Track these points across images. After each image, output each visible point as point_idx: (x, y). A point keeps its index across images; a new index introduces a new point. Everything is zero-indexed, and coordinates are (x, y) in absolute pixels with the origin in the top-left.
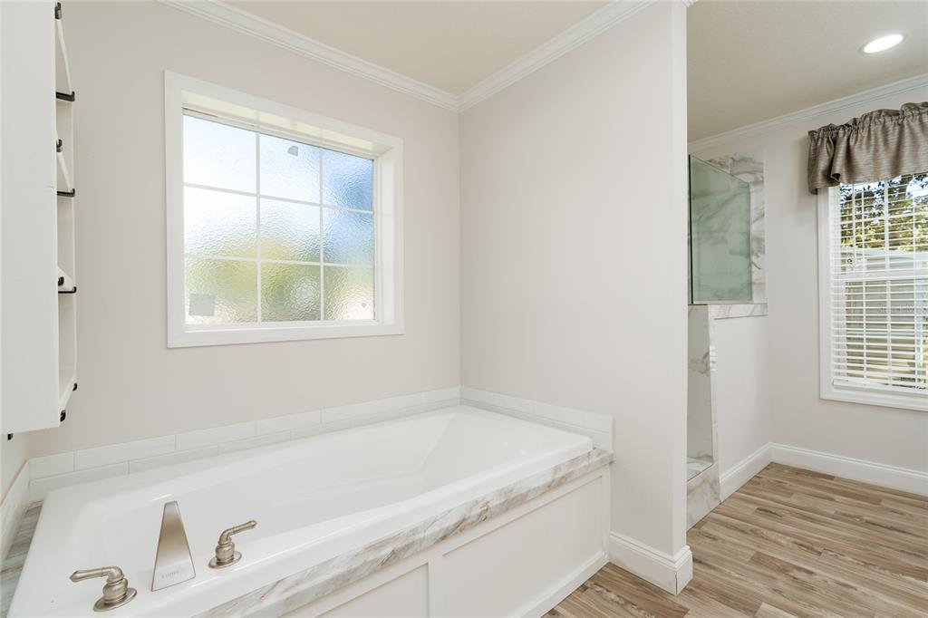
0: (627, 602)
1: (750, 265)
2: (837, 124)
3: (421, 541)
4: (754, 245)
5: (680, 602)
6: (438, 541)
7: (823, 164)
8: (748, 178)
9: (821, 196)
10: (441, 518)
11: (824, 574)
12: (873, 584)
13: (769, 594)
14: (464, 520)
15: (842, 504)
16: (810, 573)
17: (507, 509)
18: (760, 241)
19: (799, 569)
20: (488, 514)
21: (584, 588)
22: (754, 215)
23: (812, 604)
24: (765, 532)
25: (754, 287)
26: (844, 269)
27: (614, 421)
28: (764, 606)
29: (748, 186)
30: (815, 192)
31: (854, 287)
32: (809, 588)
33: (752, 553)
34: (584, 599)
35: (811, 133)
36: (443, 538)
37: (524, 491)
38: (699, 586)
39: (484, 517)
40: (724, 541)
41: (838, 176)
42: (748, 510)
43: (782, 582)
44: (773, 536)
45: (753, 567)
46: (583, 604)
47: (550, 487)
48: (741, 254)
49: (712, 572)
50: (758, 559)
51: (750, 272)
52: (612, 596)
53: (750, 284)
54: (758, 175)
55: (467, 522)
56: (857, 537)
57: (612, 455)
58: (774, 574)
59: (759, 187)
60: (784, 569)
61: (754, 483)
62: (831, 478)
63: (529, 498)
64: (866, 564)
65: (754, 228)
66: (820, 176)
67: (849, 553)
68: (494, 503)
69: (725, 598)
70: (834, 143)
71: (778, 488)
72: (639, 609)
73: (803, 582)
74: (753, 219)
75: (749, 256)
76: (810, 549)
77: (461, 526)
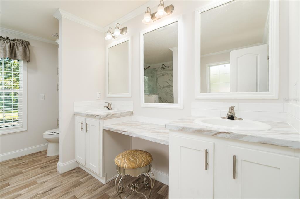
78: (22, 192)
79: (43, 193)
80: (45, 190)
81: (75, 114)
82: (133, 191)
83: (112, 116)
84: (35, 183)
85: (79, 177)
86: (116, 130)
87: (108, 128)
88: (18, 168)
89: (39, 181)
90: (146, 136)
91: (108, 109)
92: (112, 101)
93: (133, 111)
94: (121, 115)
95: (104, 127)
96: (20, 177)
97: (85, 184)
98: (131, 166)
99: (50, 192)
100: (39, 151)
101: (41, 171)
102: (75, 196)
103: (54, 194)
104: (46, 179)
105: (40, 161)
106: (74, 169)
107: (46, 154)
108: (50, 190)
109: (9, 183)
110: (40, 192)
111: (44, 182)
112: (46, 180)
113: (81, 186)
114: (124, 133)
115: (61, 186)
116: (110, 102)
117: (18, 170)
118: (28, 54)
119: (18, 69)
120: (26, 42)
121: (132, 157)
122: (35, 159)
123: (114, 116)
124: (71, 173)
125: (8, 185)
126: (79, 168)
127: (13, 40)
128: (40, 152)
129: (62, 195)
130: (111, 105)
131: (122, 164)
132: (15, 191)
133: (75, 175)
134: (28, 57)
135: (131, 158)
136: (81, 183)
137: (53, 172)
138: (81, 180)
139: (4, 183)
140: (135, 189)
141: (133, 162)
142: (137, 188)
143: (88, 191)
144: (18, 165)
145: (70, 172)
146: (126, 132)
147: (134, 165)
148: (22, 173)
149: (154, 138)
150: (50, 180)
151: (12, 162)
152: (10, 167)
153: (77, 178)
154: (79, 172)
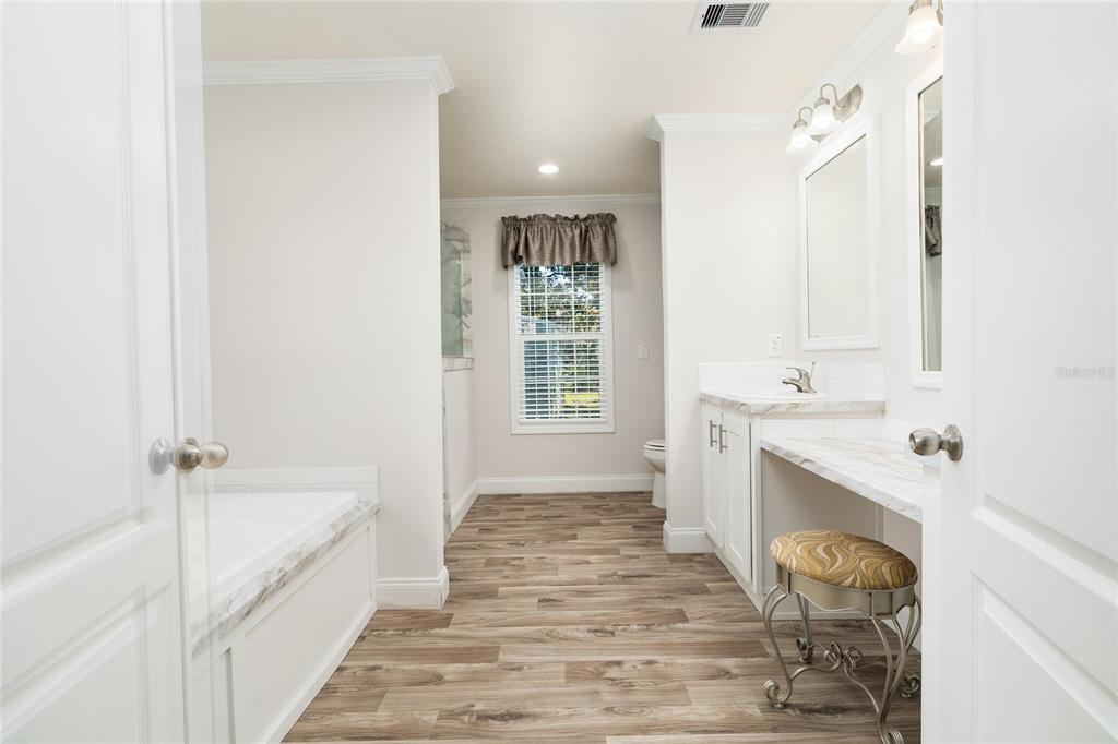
0: (405, 631)
1: (461, 323)
2: (520, 217)
3: (228, 620)
4: (463, 306)
5: (446, 612)
6: (243, 618)
7: (511, 246)
8: (459, 246)
9: (509, 272)
10: (236, 597)
11: (529, 556)
12: (554, 552)
13: (502, 581)
14: (265, 590)
15: (529, 511)
16: (521, 558)
17: (302, 570)
18: (468, 302)
19: (515, 559)
20: (285, 579)
21: (362, 638)
22: (462, 279)
23: (527, 576)
24: (489, 544)
25: (464, 343)
26: (523, 331)
27: (379, 471)
28: (501, 589)
29: (458, 253)
30: (506, 267)
31: (530, 345)
32: (523, 567)
33: (484, 560)
34: (365, 646)
35: (503, 218)
36: (247, 614)
37: (314, 550)
38: (456, 596)
39: (282, 583)
40: (464, 560)
41: (521, 258)
42: (473, 533)
43: (507, 571)
44: (495, 544)
45: (488, 569)
46: (368, 650)
47: (334, 542)
48: (454, 313)
49: (462, 583)
50: (489, 563)
51: (461, 330)
52: (391, 632)
53: (461, 340)
54: (466, 244)
55: (269, 591)
56: (541, 528)
57: (378, 504)
58: (501, 568)
59: (466, 255)
60: (506, 563)
61: (472, 513)
62: (519, 495)
63: (319, 555)
64: (549, 542)
65: (463, 291)
66: (510, 256)
67: (539, 539)
68: (289, 566)
69: (476, 596)
70: (518, 231)
71: (489, 511)
72: (417, 630)
73: (519, 566)
74: (462, 283)
75: (460, 315)
76: (518, 544)
77: (263, 597)
78: (592, 558)
79: (624, 577)
80: (629, 573)
81: (704, 399)
82: (835, 667)
83: (789, 409)
84: (615, 551)
85: (707, 577)
86: (788, 454)
87: (770, 445)
88: (596, 513)
89: (624, 551)
90: (862, 484)
91: (800, 390)
92: (814, 363)
93: (884, 403)
94: (828, 413)
95: (761, 442)
96: (595, 531)
97: (715, 597)
98: (807, 570)
99: (636, 579)
100: (640, 490)
101: (632, 532)
102: (683, 612)
103: (643, 587)
104: (636, 551)
105: (636, 511)
106: (701, 555)
107: (650, 501)
108: (637, 577)
109: (576, 535)
110: (620, 573)
111: (632, 557)
112: (637, 553)
113: (704, 597)
114: (806, 466)
115: (662, 579)
116: (807, 367)
117: (595, 517)
118: (611, 245)
119: (598, 285)
120: (608, 214)
121: (827, 550)
122: (628, 504)
123: (799, 410)
124: (691, 560)
125: (575, 537)
126: (713, 556)
127: (585, 220)
128: (641, 493)
129: (656, 595)
130: (809, 380)
131: (784, 555)
132: (582, 552)
133: (698, 567)
134: (613, 252)
135: (820, 550)
136: (706, 591)
137: (653, 544)
138: (708, 585)
139: (571, 532)
140: (845, 664)
141: (821, 562)
142: (849, 665)
143: (714, 615)
144: (598, 507)
145: (690, 558)
146: (812, 462)
147: (818, 570)
148: (600, 524)
149: (885, 494)
150: (644, 556)
151: (589, 497)
152: (584, 508)
153: (699, 577)
154: (712, 564)
